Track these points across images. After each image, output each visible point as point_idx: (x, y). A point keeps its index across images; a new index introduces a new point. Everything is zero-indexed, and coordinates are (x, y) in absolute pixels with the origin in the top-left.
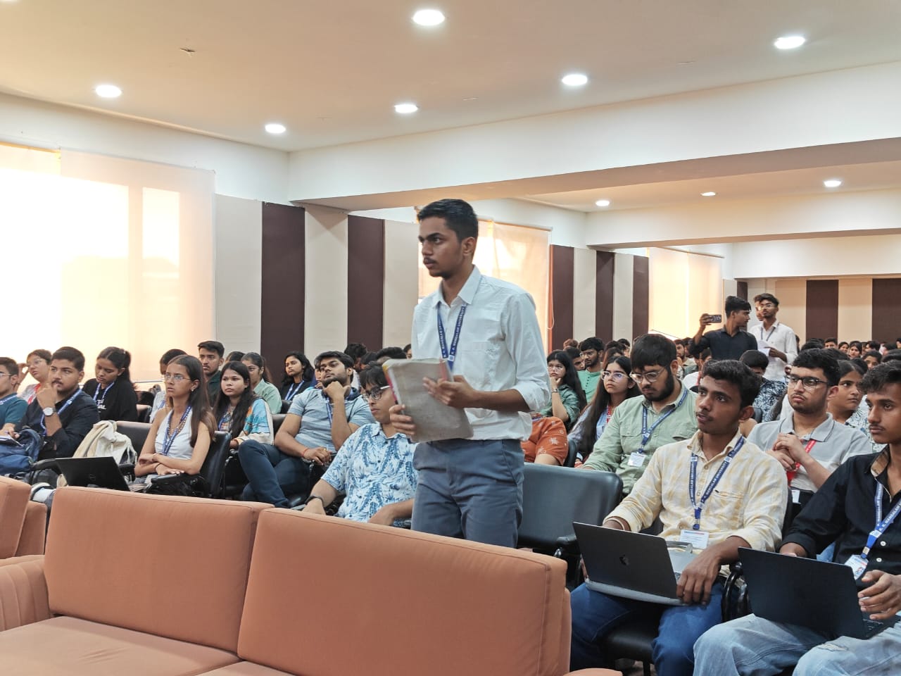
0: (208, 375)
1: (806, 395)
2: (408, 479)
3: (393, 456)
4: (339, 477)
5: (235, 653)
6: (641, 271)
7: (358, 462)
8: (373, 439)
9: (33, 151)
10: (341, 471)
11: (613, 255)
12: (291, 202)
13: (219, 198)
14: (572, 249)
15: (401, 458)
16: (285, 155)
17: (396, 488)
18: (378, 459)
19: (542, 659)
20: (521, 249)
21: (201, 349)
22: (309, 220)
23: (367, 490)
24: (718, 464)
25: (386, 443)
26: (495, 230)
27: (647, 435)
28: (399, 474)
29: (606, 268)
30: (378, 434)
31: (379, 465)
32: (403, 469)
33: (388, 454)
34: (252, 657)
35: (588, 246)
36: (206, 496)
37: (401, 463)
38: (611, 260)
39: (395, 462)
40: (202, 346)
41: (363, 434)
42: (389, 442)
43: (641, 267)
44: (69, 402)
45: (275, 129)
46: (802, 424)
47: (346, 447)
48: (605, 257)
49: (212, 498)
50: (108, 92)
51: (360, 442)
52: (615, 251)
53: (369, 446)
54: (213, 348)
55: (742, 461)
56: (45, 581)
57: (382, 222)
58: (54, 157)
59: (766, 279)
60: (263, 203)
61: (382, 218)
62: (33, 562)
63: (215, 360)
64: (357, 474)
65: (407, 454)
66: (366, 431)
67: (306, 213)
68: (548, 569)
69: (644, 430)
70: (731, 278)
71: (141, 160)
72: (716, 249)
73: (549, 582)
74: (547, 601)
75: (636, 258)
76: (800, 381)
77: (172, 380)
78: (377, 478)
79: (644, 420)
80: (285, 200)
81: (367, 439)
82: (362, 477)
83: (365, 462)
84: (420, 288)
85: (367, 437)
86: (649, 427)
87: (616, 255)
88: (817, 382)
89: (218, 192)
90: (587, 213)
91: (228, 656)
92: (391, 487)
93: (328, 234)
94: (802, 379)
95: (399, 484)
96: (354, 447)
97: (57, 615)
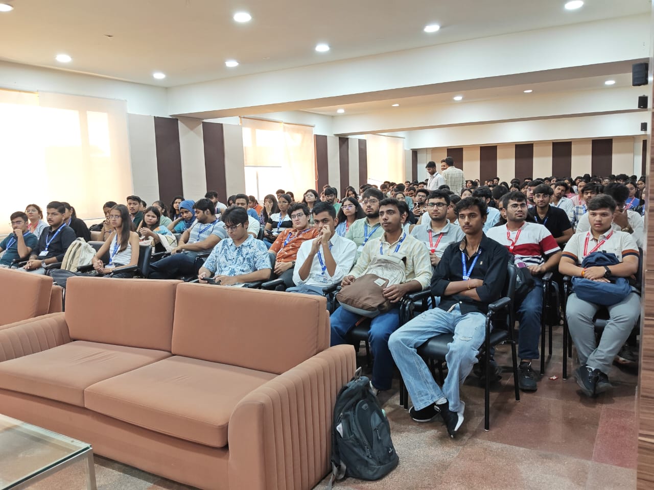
0: (133, 214)
1: (439, 211)
2: (249, 266)
3: (240, 256)
4: (214, 266)
5: (170, 352)
6: (362, 147)
7: (222, 259)
8: (229, 247)
9: (23, 93)
10: (214, 264)
11: (348, 139)
12: (171, 116)
13: (130, 115)
14: (326, 137)
15: (244, 256)
16: (165, 89)
17: (243, 271)
18: (233, 258)
19: (317, 342)
20: (298, 137)
21: (129, 200)
22: (181, 126)
23: (229, 272)
24: (396, 246)
25: (236, 249)
26: (284, 127)
27: (367, 237)
28: (244, 265)
29: (344, 146)
30: (232, 245)
31: (234, 260)
32: (246, 262)
33: (238, 254)
34: (180, 353)
35: (335, 135)
36: (142, 278)
37: (244, 259)
38: (346, 143)
39: (241, 258)
40: (129, 198)
41: (224, 245)
42: (238, 249)
43: (362, 145)
44: (59, 230)
45: (159, 76)
46: (436, 226)
47: (215, 251)
48: (343, 140)
49: (145, 278)
50: (63, 58)
51: (223, 249)
52: (349, 137)
53: (228, 251)
54: (134, 199)
55: (406, 243)
56: (67, 325)
57: (221, 125)
58: (35, 96)
59: (426, 149)
60: (155, 117)
61: (221, 123)
62: (59, 316)
63: (137, 206)
64: (223, 265)
65: (247, 254)
66: (225, 243)
67: (179, 121)
68: (318, 302)
69: (366, 235)
70: (408, 149)
71: (83, 96)
72: (401, 134)
73: (319, 307)
74: (318, 316)
75: (359, 140)
76: (435, 206)
77: (115, 218)
78: (233, 267)
79: (366, 229)
80: (167, 114)
81: (226, 247)
82: (225, 267)
83: (226, 259)
84: (245, 159)
85: (226, 246)
86: (368, 234)
87: (349, 140)
88: (443, 204)
89: (129, 112)
90: (333, 116)
91: (166, 353)
92: (241, 270)
93: (192, 133)
94: (436, 204)
95: (245, 269)
96: (220, 252)
97: (74, 340)
